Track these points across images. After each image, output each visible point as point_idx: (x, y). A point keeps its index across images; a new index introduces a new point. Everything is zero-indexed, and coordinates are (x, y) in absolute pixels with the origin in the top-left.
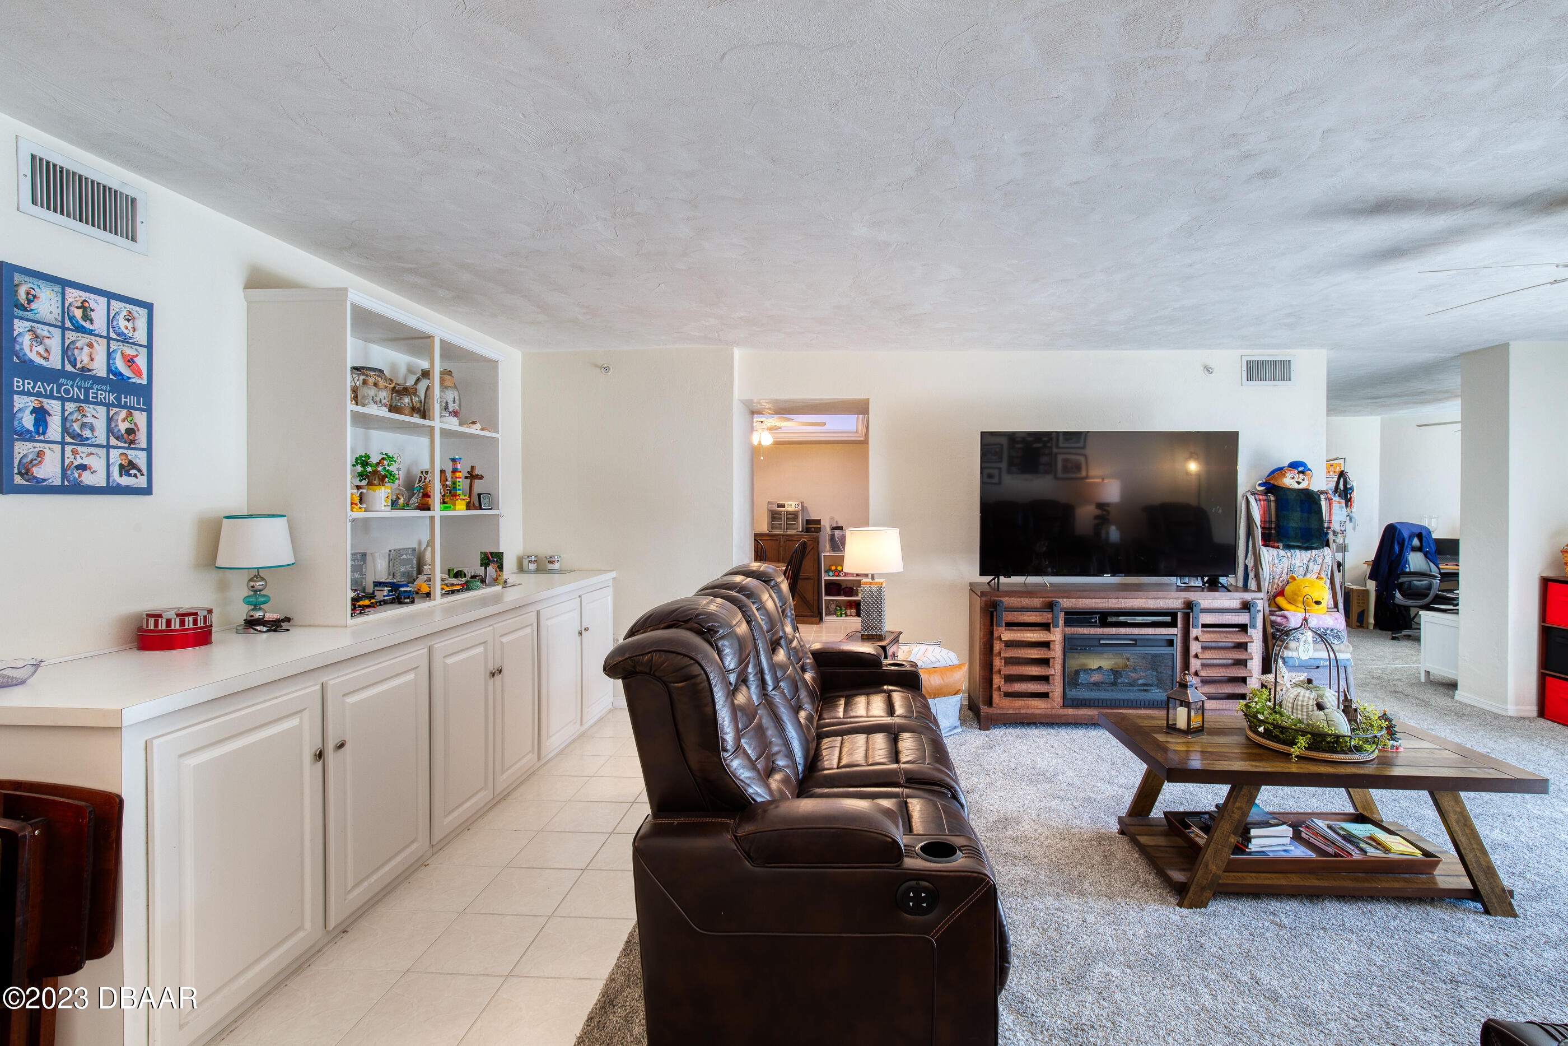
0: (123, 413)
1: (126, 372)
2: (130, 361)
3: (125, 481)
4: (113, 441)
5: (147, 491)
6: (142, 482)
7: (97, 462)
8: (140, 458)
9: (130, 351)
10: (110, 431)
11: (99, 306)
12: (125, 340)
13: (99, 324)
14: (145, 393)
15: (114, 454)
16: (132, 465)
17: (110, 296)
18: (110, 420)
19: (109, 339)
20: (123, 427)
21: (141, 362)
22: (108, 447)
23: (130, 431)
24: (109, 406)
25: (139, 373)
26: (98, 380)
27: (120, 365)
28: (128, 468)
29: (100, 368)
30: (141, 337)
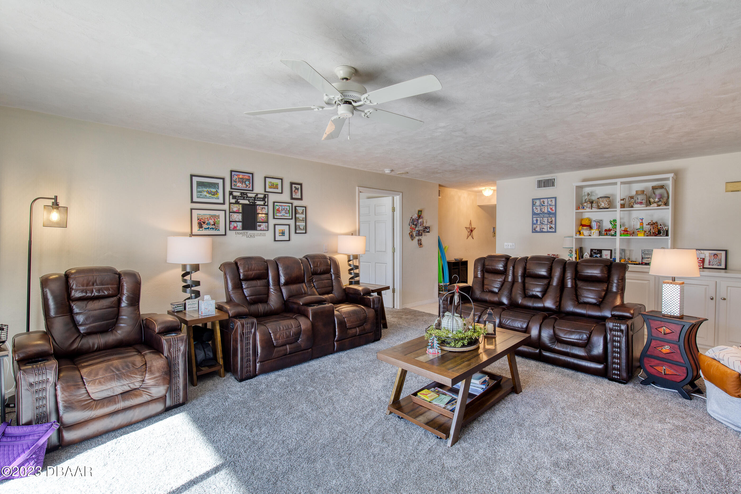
0: (550, 218)
1: (550, 211)
2: (551, 209)
3: (550, 230)
4: (548, 223)
5: (555, 232)
6: (554, 230)
7: (545, 227)
8: (553, 226)
9: (551, 207)
10: (548, 222)
11: (546, 201)
12: (550, 205)
13: (546, 204)
14: (555, 214)
15: (548, 226)
16: (552, 227)
17: (547, 198)
18: (548, 220)
19: (547, 206)
20: (550, 221)
21: (554, 208)
22: (547, 224)
23: (551, 221)
24: (547, 217)
25: (553, 211)
26: (546, 213)
27: (549, 210)
28: (551, 228)
29: (546, 211)
30: (554, 204)
